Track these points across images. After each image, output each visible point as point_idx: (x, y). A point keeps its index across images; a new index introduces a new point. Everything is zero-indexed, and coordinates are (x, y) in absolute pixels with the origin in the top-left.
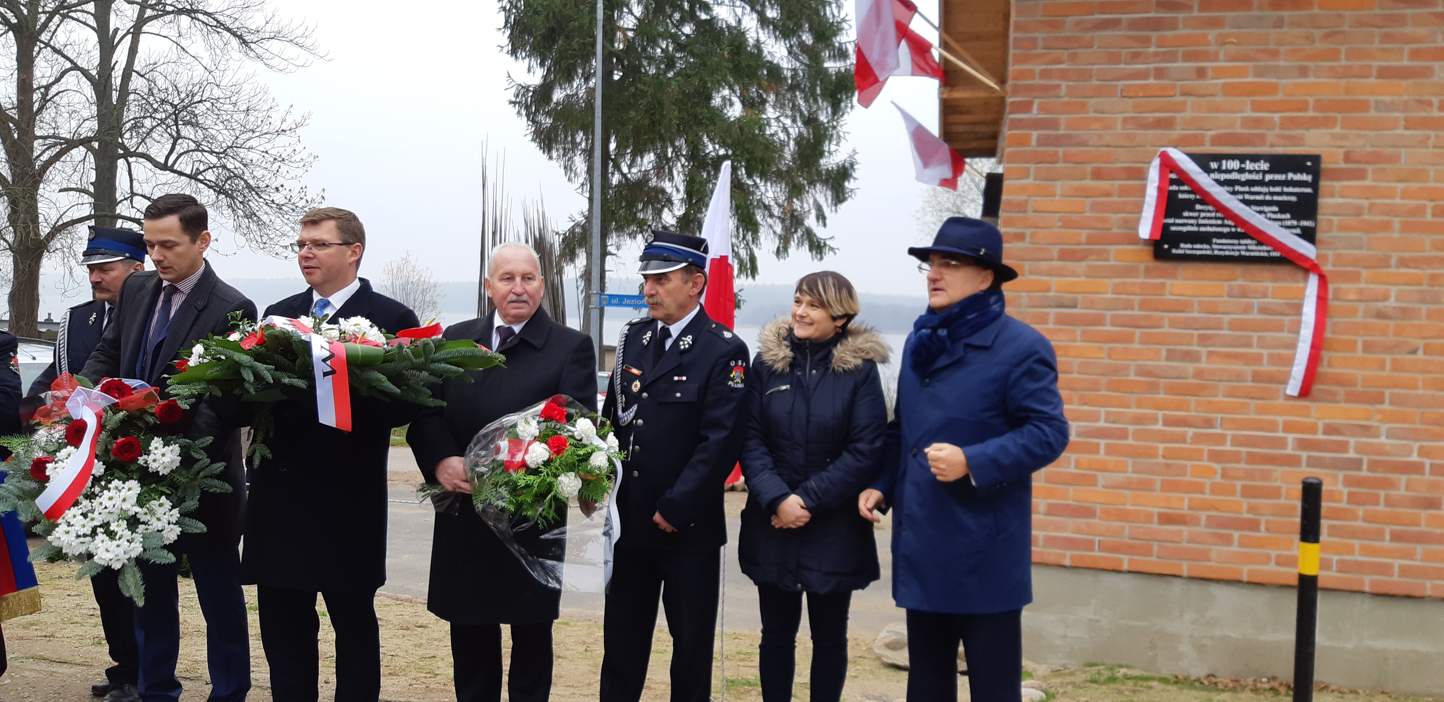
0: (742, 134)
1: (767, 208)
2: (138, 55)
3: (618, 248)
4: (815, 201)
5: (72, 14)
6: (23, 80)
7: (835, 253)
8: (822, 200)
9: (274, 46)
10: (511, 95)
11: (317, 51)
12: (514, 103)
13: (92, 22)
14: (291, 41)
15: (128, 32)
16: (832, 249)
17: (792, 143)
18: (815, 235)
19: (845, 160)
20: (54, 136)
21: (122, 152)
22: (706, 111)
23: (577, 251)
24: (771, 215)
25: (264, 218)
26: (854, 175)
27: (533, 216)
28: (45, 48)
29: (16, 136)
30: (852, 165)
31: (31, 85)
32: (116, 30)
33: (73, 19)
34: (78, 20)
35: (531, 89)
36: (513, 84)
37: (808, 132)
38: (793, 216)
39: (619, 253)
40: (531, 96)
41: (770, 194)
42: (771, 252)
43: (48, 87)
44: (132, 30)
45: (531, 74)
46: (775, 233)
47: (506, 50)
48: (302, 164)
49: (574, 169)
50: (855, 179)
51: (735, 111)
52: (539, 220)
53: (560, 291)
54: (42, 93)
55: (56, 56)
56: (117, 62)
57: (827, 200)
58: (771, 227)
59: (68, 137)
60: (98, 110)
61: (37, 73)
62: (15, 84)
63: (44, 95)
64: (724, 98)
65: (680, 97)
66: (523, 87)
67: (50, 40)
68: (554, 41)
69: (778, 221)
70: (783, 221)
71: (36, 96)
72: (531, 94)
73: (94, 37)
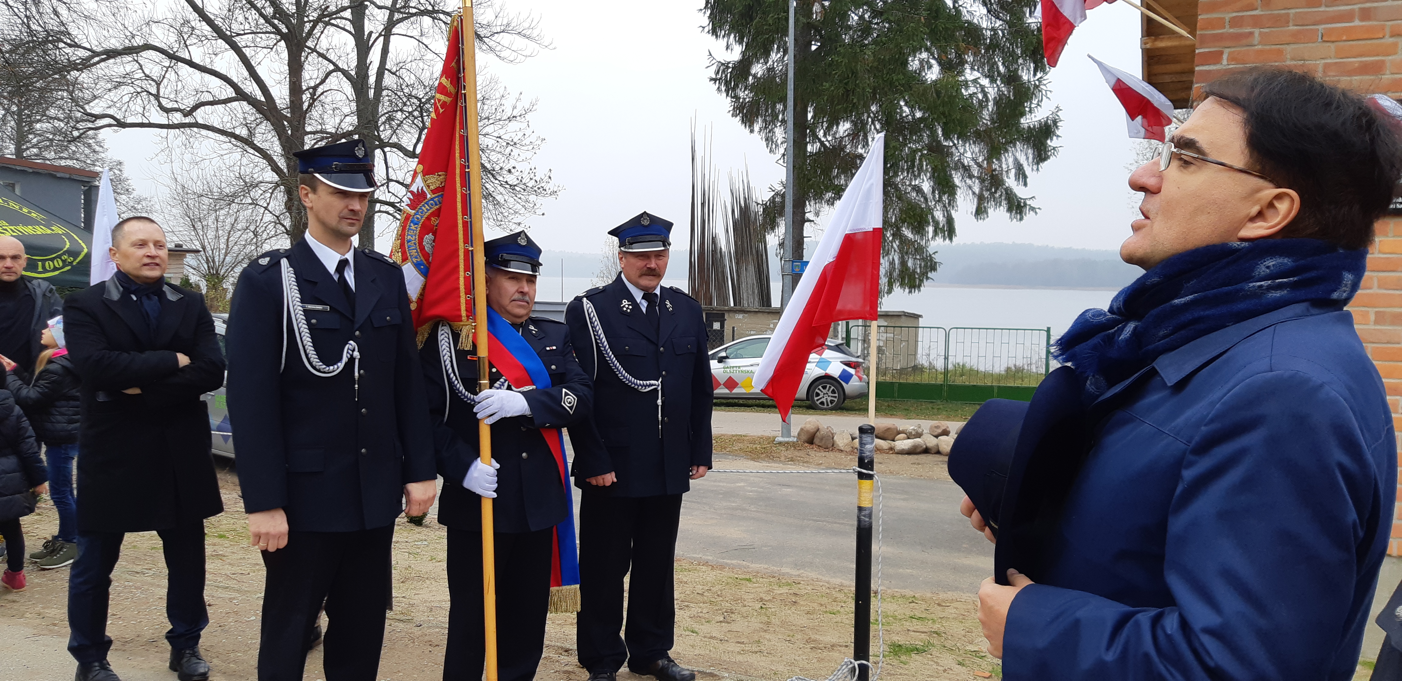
0: (938, 96)
1: (966, 169)
2: (389, 55)
3: (817, 214)
4: (1016, 160)
5: (332, 21)
6: (294, 83)
7: (1036, 213)
8: (1022, 159)
9: (505, 39)
10: (711, 73)
11: (542, 42)
12: (714, 80)
13: (349, 26)
14: (519, 33)
15: (380, 35)
16: (1033, 209)
17: (991, 104)
18: (1016, 196)
19: (1047, 117)
20: (322, 132)
21: (377, 143)
22: (902, 77)
23: (778, 220)
24: (971, 176)
25: (499, 198)
26: (1058, 132)
27: (739, 186)
28: (312, 53)
29: (289, 132)
30: (1055, 122)
31: (300, 86)
32: (371, 33)
33: (333, 25)
34: (337, 26)
35: (730, 65)
36: (714, 61)
37: (1009, 92)
38: (992, 176)
39: (817, 220)
40: (731, 72)
41: (969, 154)
42: (969, 213)
43: (315, 88)
44: (383, 33)
45: (729, 51)
46: (974, 193)
47: (706, 29)
48: (532, 146)
49: (774, 140)
50: (1058, 136)
51: (933, 74)
52: (744, 190)
53: (764, 257)
54: (310, 94)
55: (320, 59)
56: (371, 62)
57: (1027, 158)
58: (970, 187)
59: (334, 131)
60: (357, 106)
61: (306, 75)
62: (288, 86)
63: (313, 95)
64: (921, 61)
65: (876, 64)
66: (723, 64)
67: (315, 47)
68: (752, 19)
69: (977, 181)
70: (982, 180)
71: (306, 97)
72: (730, 70)
73: (351, 41)
